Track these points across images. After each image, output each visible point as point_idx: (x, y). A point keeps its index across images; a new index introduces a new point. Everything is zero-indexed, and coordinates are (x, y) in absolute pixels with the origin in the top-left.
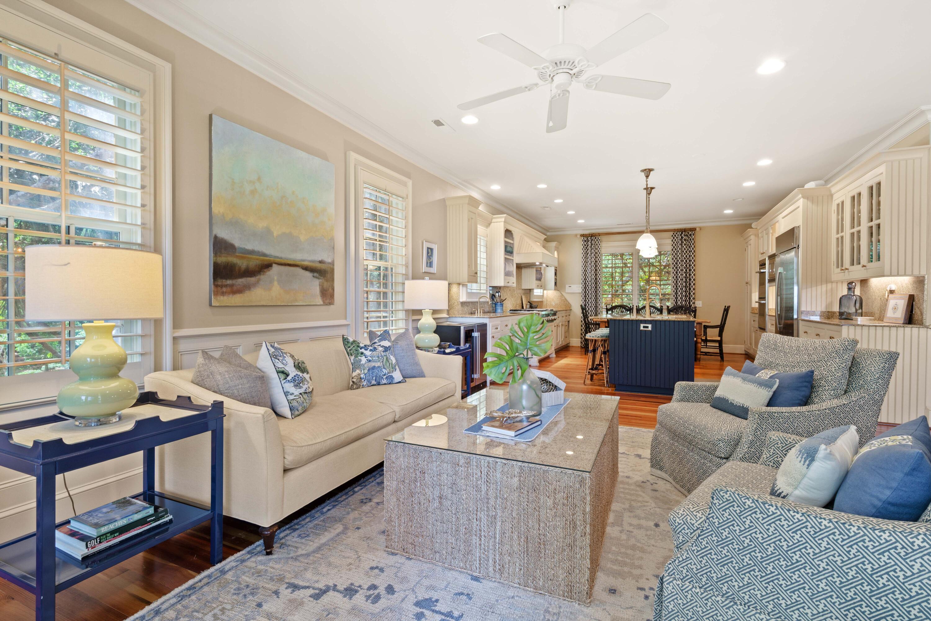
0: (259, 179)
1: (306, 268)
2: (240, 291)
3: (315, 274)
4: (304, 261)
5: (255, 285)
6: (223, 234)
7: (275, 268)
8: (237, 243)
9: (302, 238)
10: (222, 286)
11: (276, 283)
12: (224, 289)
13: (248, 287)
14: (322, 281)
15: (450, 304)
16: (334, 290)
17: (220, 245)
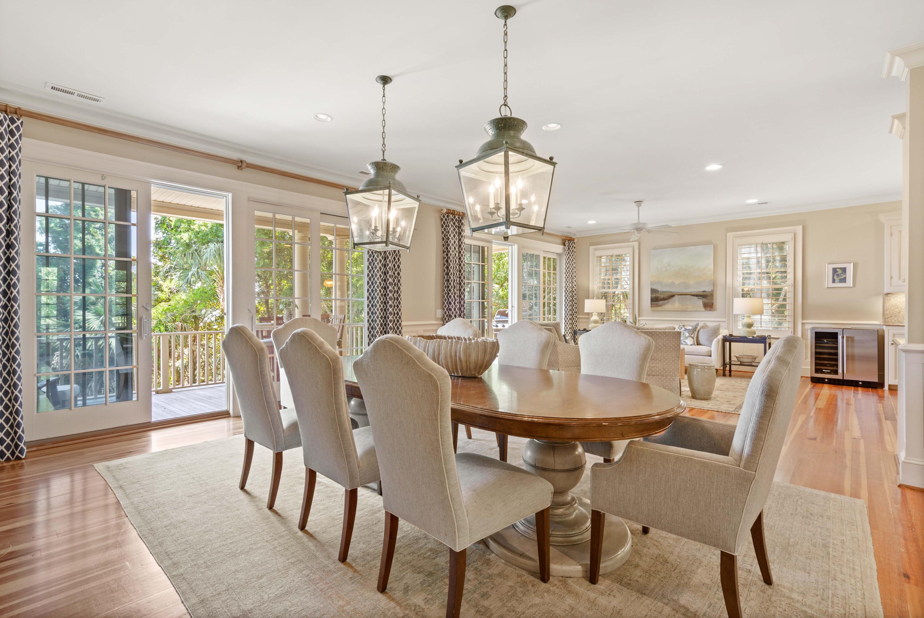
1: (694, 295)
2: (660, 306)
3: (699, 298)
4: (693, 292)
6: (655, 287)
7: (676, 297)
8: (659, 290)
9: (691, 283)
11: (677, 302)
13: (664, 304)
14: (705, 300)
15: (886, 312)
16: (713, 304)
17: (653, 291)
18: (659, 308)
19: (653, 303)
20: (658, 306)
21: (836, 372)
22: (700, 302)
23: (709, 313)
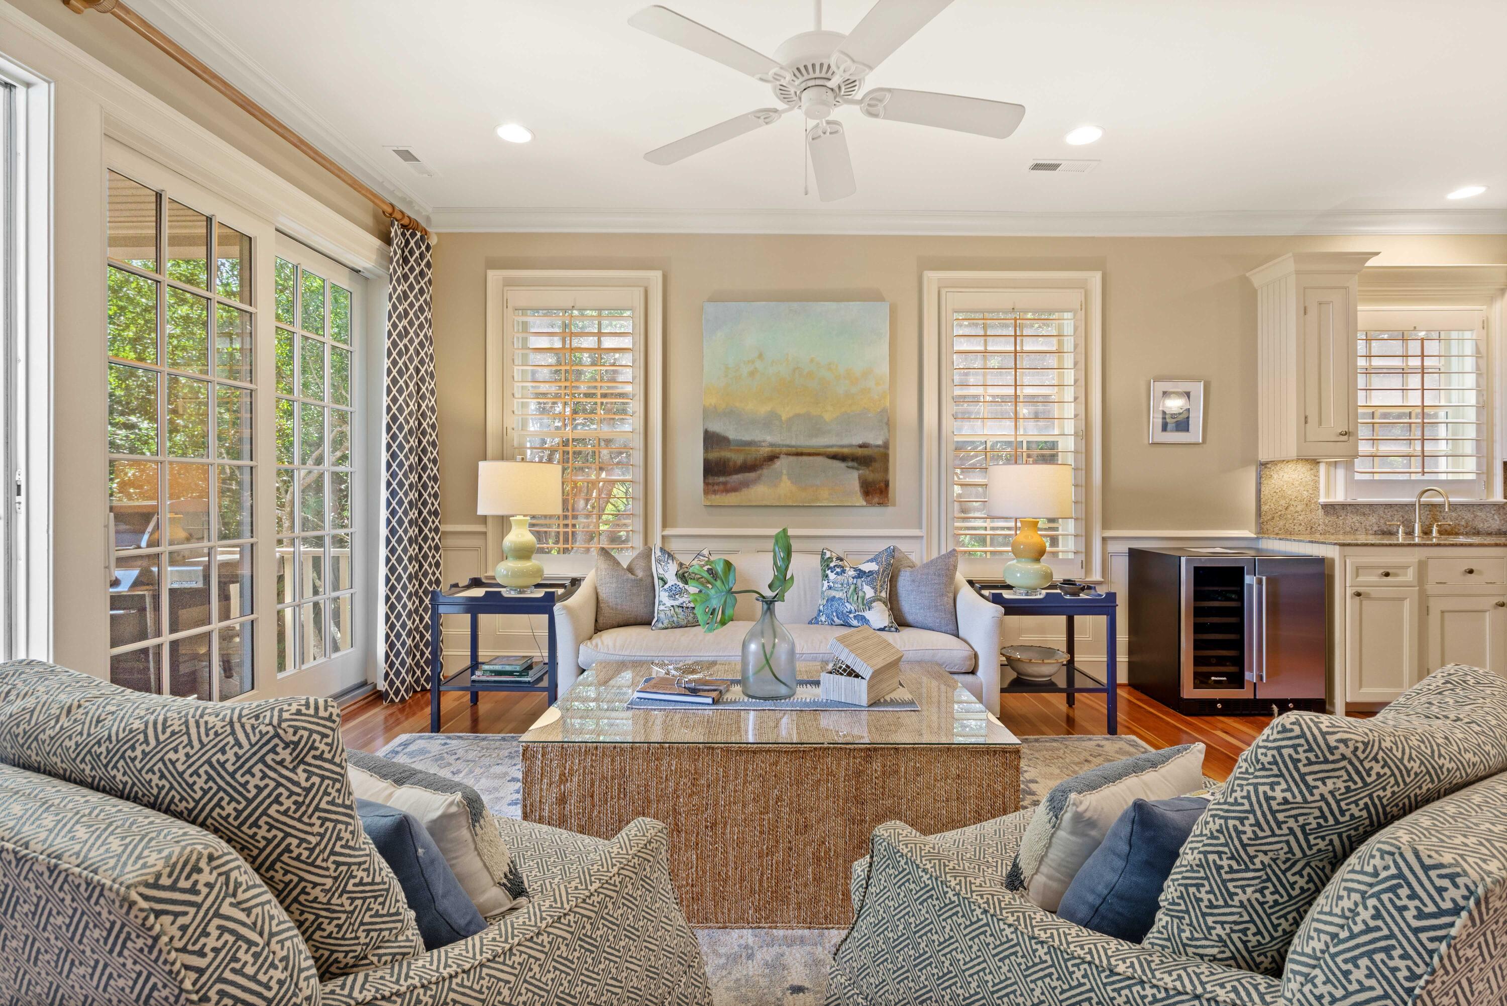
0: (761, 356)
1: (835, 457)
2: (735, 489)
3: (850, 464)
4: (832, 446)
5: (755, 481)
6: (716, 427)
8: (732, 435)
9: (827, 417)
10: (713, 484)
11: (785, 478)
12: (716, 487)
13: (746, 484)
14: (865, 472)
15: (1264, 508)
16: (887, 485)
17: (711, 440)
18: (732, 498)
19: (711, 480)
20: (728, 489)
21: (1237, 681)
22: (852, 479)
23: (875, 512)
